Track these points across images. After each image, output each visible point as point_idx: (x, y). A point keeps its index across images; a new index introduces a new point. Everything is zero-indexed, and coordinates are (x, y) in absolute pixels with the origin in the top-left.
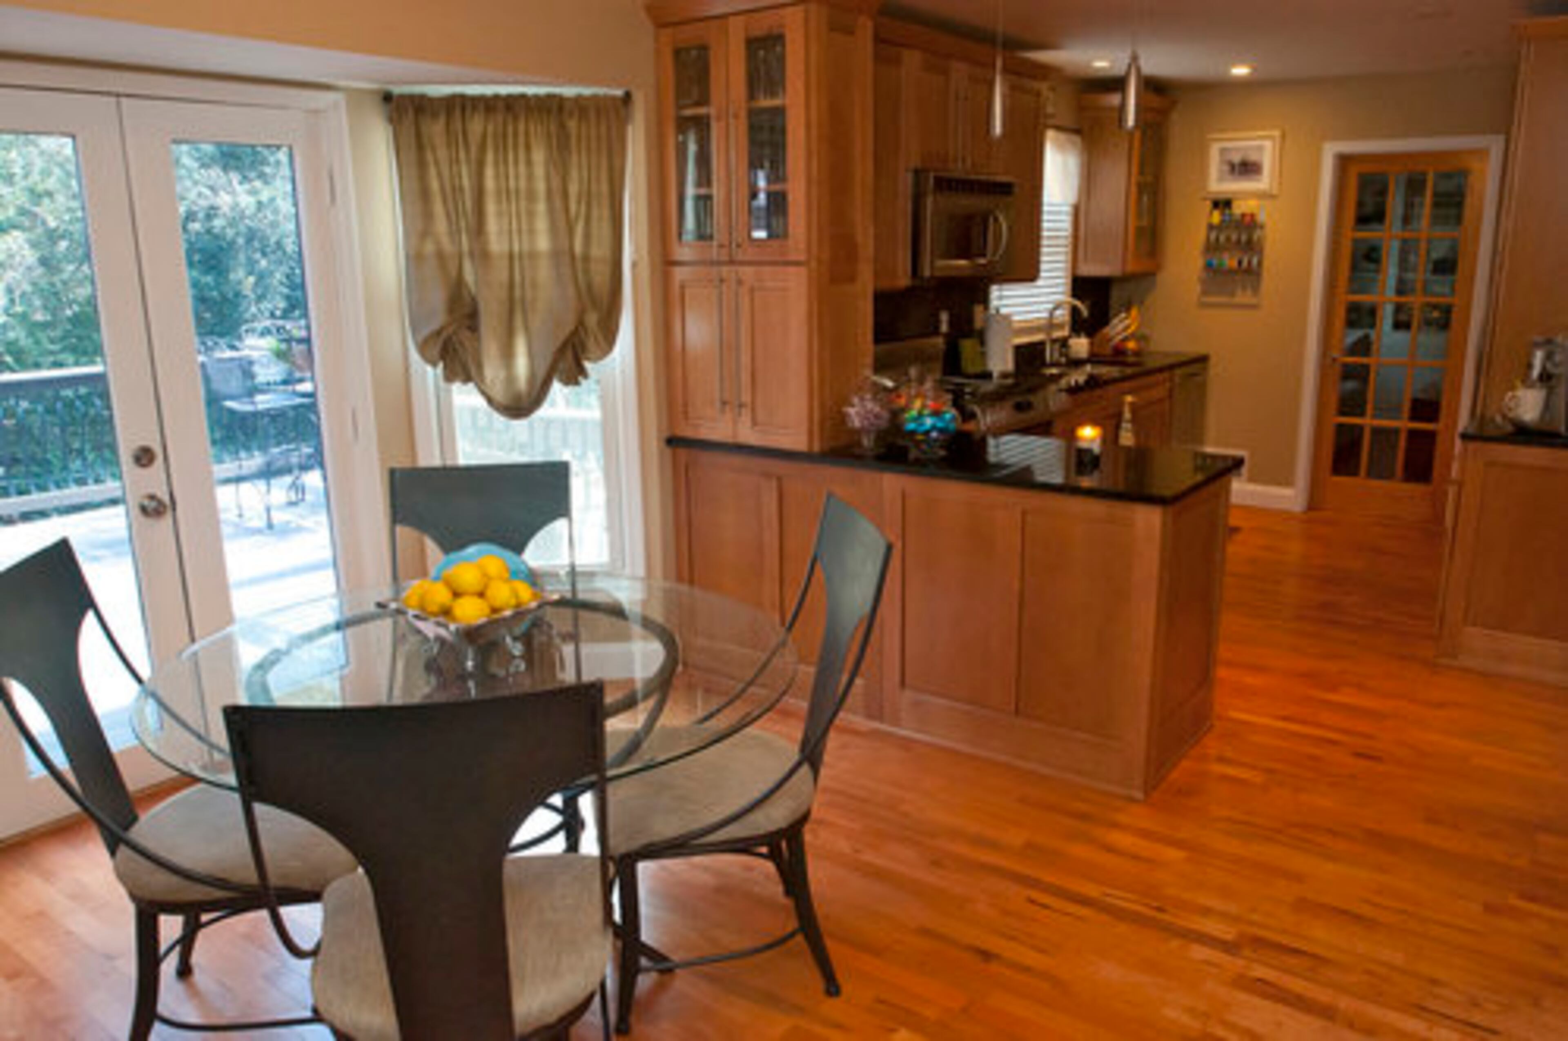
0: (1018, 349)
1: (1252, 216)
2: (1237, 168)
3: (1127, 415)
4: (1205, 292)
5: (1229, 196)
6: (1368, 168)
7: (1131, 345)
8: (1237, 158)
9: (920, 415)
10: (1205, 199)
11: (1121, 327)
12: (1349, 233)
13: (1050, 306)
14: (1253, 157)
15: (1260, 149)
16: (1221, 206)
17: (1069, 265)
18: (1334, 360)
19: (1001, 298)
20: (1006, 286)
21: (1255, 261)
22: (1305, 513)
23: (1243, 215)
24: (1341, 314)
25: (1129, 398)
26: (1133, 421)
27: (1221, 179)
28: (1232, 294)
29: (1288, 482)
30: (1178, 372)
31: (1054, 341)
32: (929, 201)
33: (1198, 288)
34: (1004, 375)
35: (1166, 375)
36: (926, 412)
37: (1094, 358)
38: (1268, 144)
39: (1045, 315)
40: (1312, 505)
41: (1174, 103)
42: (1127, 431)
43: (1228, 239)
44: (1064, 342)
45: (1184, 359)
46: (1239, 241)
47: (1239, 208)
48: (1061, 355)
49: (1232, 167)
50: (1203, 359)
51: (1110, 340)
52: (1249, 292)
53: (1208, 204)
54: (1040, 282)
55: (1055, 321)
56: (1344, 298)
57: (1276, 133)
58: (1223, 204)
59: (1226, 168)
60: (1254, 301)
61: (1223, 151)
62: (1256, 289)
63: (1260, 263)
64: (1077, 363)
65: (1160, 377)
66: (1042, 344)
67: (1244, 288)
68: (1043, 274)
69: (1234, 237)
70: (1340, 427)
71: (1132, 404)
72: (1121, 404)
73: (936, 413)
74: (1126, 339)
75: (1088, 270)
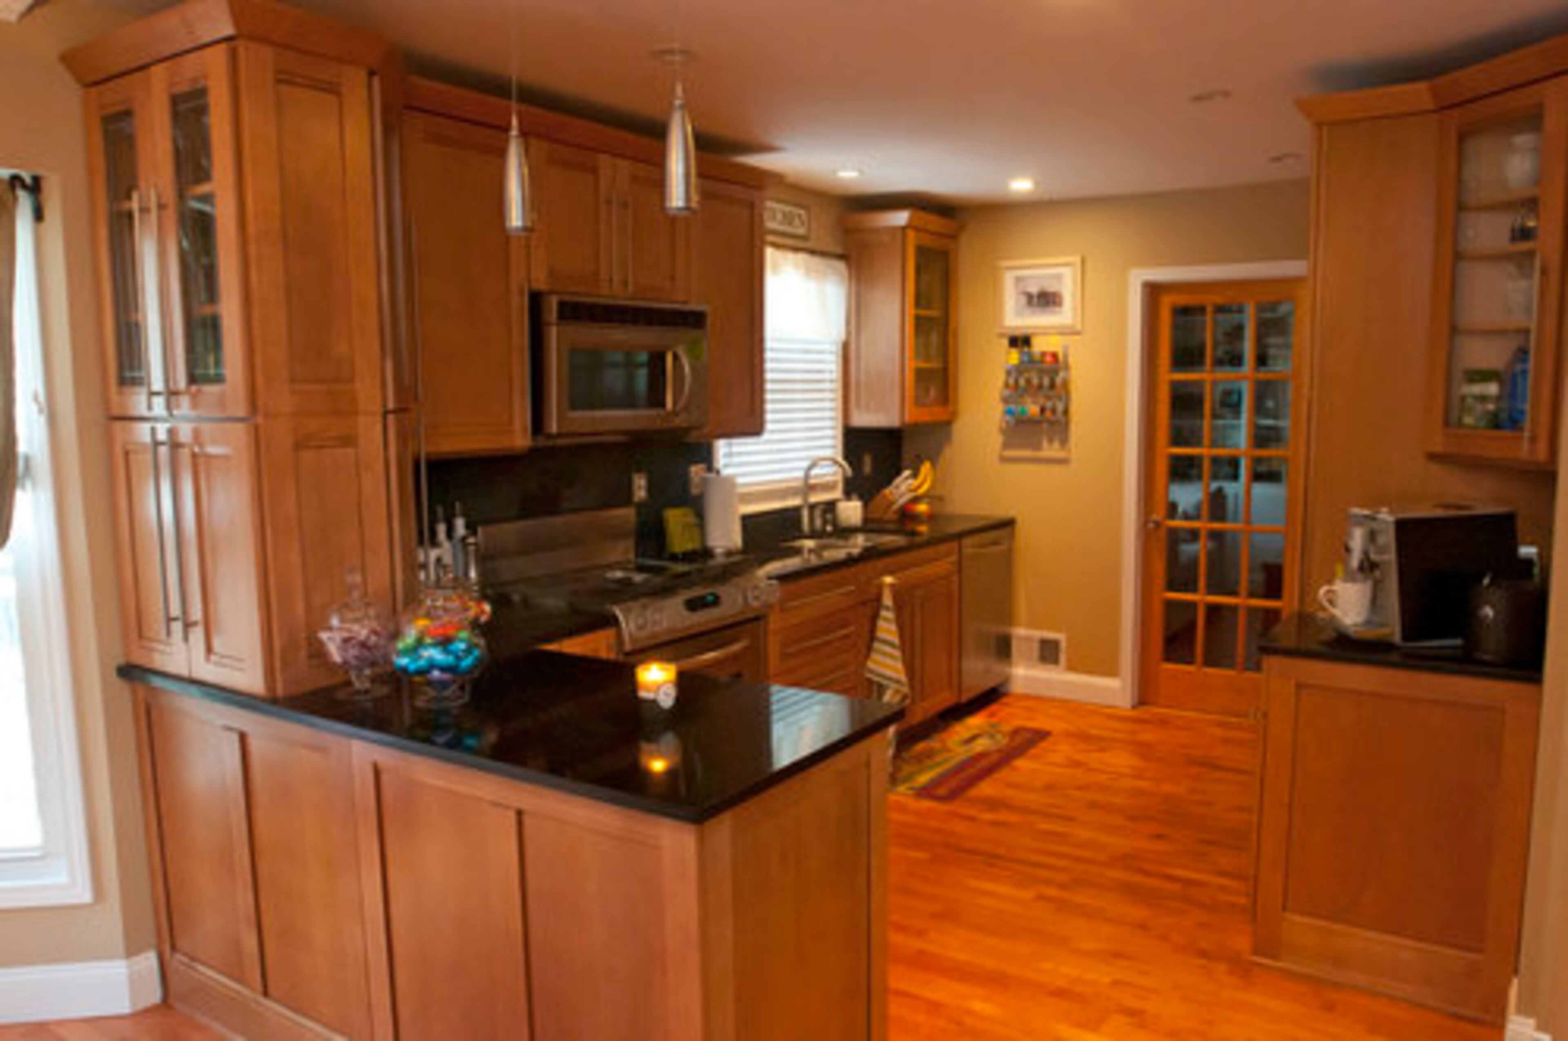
0: (746, 519)
1: (1054, 356)
2: (1035, 300)
3: (888, 600)
4: (1006, 445)
5: (1028, 332)
6: (1182, 300)
7: (922, 508)
8: (1034, 290)
9: (419, 643)
10: (1001, 335)
11: (903, 488)
12: (1167, 376)
13: (805, 464)
14: (1051, 288)
15: (1059, 277)
16: (1020, 343)
17: (839, 414)
18: (1158, 524)
19: (730, 455)
20: (735, 441)
21: (1060, 407)
22: (1134, 707)
23: (1044, 354)
24: (1162, 468)
25: (888, 580)
26: (899, 608)
27: (1019, 313)
28: (1038, 447)
29: (1111, 671)
30: (968, 541)
31: (812, 507)
32: (553, 334)
33: (1000, 439)
34: (729, 553)
35: (954, 545)
36: (428, 640)
37: (869, 525)
38: (1067, 272)
39: (800, 474)
40: (1143, 699)
41: (962, 228)
42: (886, 619)
43: (1028, 382)
44: (830, 506)
45: (983, 523)
46: (1040, 386)
47: (1039, 345)
48: (825, 522)
49: (1030, 297)
50: (1009, 524)
51: (893, 503)
52: (1056, 445)
53: (1005, 342)
54: (766, 436)
55: (812, 481)
56: (1166, 450)
57: (1077, 259)
58: (1020, 341)
59: (1023, 300)
60: (1061, 454)
61: (1018, 280)
62: (1064, 442)
63: (1066, 412)
64: (846, 532)
65: (943, 548)
66: (797, 510)
67: (1051, 441)
68: (769, 426)
69: (1035, 381)
70: (1170, 605)
71: (892, 586)
72: (880, 587)
73: (445, 642)
74: (916, 500)
75: (862, 419)
